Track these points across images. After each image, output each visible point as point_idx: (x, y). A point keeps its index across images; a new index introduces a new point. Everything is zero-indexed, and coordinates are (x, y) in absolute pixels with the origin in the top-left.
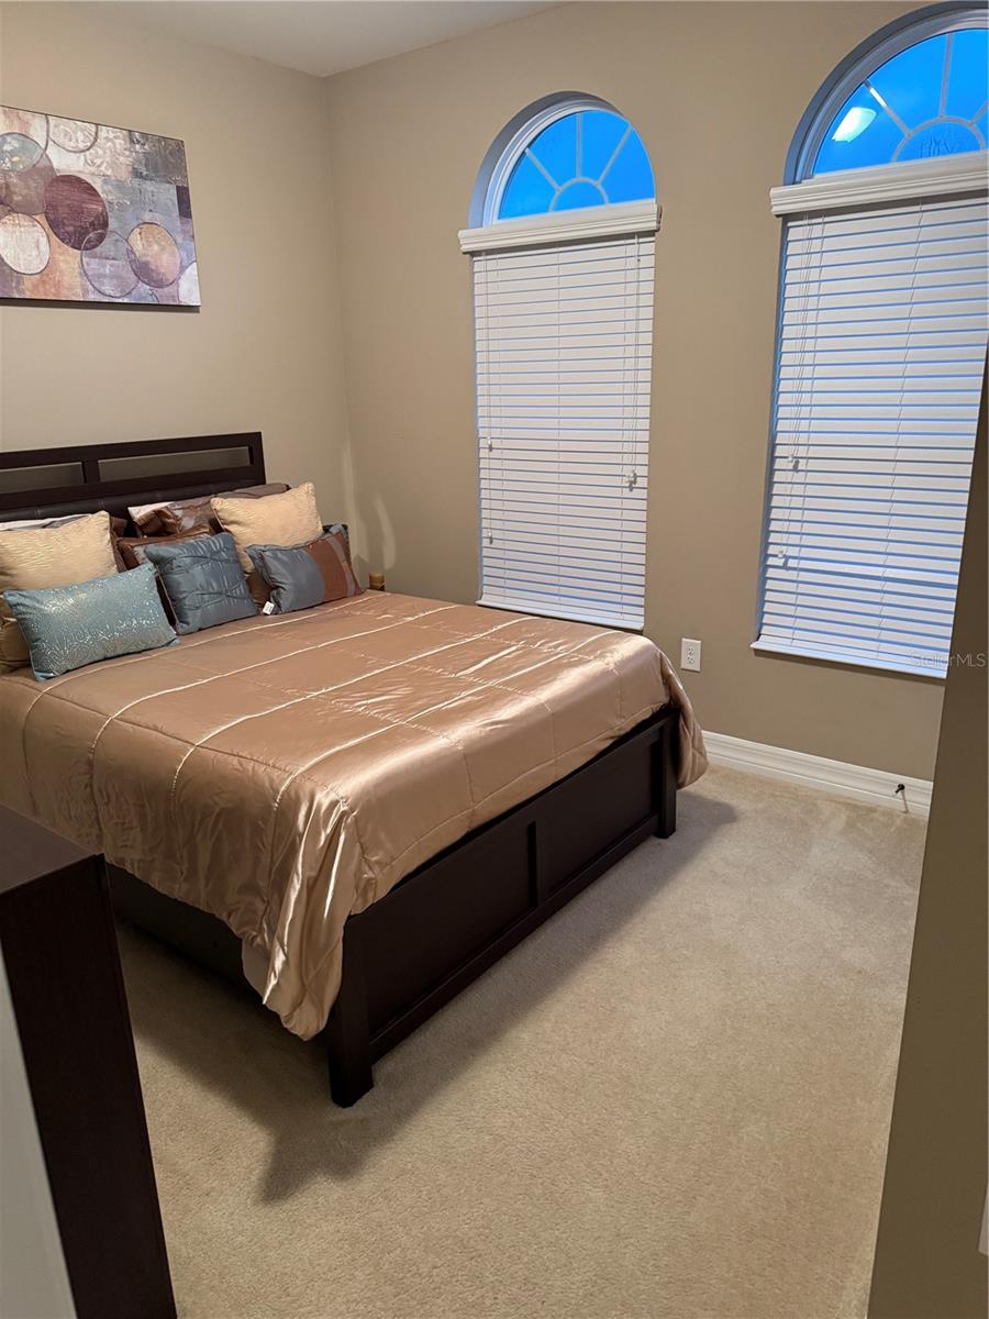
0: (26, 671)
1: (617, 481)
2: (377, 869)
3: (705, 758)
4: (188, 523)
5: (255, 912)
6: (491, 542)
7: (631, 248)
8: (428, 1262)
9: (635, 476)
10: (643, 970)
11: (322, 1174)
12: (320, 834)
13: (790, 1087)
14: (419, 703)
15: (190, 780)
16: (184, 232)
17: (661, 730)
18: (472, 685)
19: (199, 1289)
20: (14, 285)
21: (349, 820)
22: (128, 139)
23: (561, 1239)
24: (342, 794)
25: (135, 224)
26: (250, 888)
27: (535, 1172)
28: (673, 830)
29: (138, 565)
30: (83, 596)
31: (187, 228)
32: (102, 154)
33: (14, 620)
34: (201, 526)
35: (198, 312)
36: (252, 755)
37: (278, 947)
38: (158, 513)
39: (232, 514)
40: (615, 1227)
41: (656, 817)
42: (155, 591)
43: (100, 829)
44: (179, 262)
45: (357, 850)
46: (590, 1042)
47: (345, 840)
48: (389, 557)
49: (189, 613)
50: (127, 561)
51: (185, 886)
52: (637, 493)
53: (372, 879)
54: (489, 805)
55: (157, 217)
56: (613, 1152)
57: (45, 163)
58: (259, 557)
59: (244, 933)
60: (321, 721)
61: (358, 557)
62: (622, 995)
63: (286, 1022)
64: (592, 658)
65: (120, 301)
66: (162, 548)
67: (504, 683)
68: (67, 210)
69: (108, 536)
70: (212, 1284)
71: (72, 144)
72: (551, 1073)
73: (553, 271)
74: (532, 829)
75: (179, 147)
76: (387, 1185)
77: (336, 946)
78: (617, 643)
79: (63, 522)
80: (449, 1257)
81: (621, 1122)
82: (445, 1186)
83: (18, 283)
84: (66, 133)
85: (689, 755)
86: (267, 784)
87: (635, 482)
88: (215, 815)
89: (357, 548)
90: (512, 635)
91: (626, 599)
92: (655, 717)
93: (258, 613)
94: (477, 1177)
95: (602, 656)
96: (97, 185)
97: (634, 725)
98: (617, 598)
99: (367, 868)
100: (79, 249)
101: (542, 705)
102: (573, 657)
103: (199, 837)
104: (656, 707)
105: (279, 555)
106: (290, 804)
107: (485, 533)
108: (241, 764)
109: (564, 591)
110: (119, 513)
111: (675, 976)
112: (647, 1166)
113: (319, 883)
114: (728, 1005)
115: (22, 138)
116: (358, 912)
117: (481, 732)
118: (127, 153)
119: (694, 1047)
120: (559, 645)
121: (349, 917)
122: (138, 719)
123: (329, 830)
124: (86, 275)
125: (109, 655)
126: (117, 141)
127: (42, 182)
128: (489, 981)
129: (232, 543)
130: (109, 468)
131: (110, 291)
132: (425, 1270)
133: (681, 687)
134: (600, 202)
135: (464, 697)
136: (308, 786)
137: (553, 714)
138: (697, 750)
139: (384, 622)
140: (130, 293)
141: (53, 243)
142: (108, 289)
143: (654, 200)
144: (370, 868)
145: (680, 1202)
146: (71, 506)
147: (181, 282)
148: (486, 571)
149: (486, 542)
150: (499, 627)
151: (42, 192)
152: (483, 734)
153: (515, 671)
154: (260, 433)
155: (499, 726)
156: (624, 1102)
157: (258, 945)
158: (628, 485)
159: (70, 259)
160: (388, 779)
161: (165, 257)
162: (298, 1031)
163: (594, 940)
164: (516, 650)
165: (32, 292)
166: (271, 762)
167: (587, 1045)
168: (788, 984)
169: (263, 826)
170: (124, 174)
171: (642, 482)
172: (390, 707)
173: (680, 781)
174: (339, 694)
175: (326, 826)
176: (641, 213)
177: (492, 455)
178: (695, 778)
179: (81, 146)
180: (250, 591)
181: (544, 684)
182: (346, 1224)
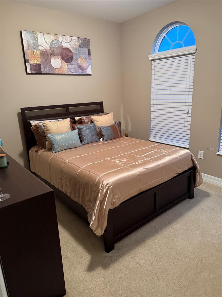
0: (51, 151)
1: (184, 112)
2: (116, 199)
3: (202, 180)
4: (86, 121)
5: (90, 206)
6: (153, 126)
7: (189, 57)
8: (121, 292)
9: (188, 111)
10: (181, 230)
11: (100, 267)
12: (104, 190)
13: (216, 265)
14: (130, 162)
15: (79, 176)
16: (89, 58)
17: (191, 172)
18: (143, 159)
19: (71, 288)
20: (54, 71)
21: (110, 188)
22: (78, 39)
23: (153, 292)
24: (109, 182)
25: (79, 57)
26: (89, 201)
27: (149, 275)
28: (193, 197)
29: (75, 129)
30: (63, 136)
31: (90, 57)
32: (73, 43)
33: (49, 140)
34: (89, 122)
35: (91, 75)
36: (92, 171)
37: (94, 215)
38: (80, 119)
39: (95, 119)
40: (167, 292)
41: (189, 194)
42: (78, 135)
43: (62, 185)
44: (87, 65)
45: (112, 195)
46: (166, 246)
47: (109, 192)
48: (130, 129)
49: (85, 140)
50: (73, 129)
51: (77, 199)
52: (189, 115)
53: (115, 202)
54: (145, 187)
55: (84, 56)
56: (168, 273)
57: (62, 45)
58: (100, 129)
59: (88, 211)
60: (108, 165)
61: (123, 129)
62: (175, 236)
63: (95, 232)
64: (173, 154)
65: (75, 73)
66: (80, 126)
67: (150, 159)
68: (65, 55)
69: (69, 123)
70: (74, 288)
71: (67, 41)
72: (155, 252)
73: (170, 63)
74: (155, 194)
75: (88, 41)
76: (114, 272)
77: (106, 216)
78: (180, 151)
79: (61, 120)
80: (126, 292)
81: (171, 266)
82: (127, 275)
83: (55, 70)
84: (66, 39)
85: (198, 179)
86: (94, 178)
87: (188, 112)
88: (83, 184)
89: (123, 127)
90: (154, 148)
91: (185, 140)
92: (189, 169)
93: (99, 141)
94: (135, 274)
95: (176, 154)
96: (71, 49)
97: (183, 171)
98: (183, 140)
99: (114, 199)
100: (67, 63)
101: (159, 165)
102: (168, 154)
103: (81, 188)
104: (190, 167)
105: (104, 128)
106: (99, 183)
107: (151, 124)
108: (89, 173)
109: (169, 138)
110: (72, 119)
111: (189, 233)
112: (176, 279)
113: (103, 201)
114: (202, 242)
115: (57, 40)
116: (112, 209)
117: (143, 170)
118: (78, 42)
119: (192, 251)
120: (165, 151)
121: (110, 210)
122: (71, 162)
123: (106, 190)
124: (68, 68)
125: (68, 148)
126: (76, 40)
127: (60, 49)
128: (143, 228)
129: (95, 125)
130: (71, 109)
131: (73, 72)
132: (120, 294)
133: (196, 162)
134: (182, 47)
135: (141, 162)
136: (102, 179)
137: (161, 167)
138: (200, 178)
139: (125, 144)
140: (77, 72)
141: (62, 62)
142: (72, 71)
143: (195, 46)
144: (115, 199)
145: (184, 289)
146: (63, 117)
147: (88, 69)
148: (151, 133)
149: (152, 126)
150: (152, 146)
151: (60, 51)
152: (143, 171)
153: (154, 156)
154: (103, 102)
155: (148, 169)
156: (173, 262)
157: (90, 213)
158: (186, 113)
159: (65, 65)
160: (120, 179)
161: (85, 64)
162: (97, 234)
163: (170, 222)
164: (155, 151)
165: (57, 72)
166: (95, 174)
167: (165, 247)
168: (219, 239)
169: (93, 187)
170: (77, 47)
171: (190, 112)
172: (123, 163)
173: (196, 185)
174: (112, 159)
175: (105, 189)
176: (192, 49)
177: (154, 106)
178: (199, 185)
179: (69, 41)
180: (98, 136)
181: (160, 160)
182: (104, 280)
